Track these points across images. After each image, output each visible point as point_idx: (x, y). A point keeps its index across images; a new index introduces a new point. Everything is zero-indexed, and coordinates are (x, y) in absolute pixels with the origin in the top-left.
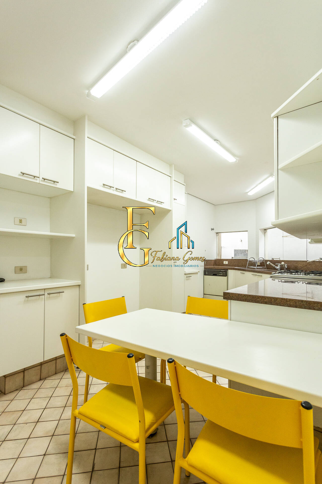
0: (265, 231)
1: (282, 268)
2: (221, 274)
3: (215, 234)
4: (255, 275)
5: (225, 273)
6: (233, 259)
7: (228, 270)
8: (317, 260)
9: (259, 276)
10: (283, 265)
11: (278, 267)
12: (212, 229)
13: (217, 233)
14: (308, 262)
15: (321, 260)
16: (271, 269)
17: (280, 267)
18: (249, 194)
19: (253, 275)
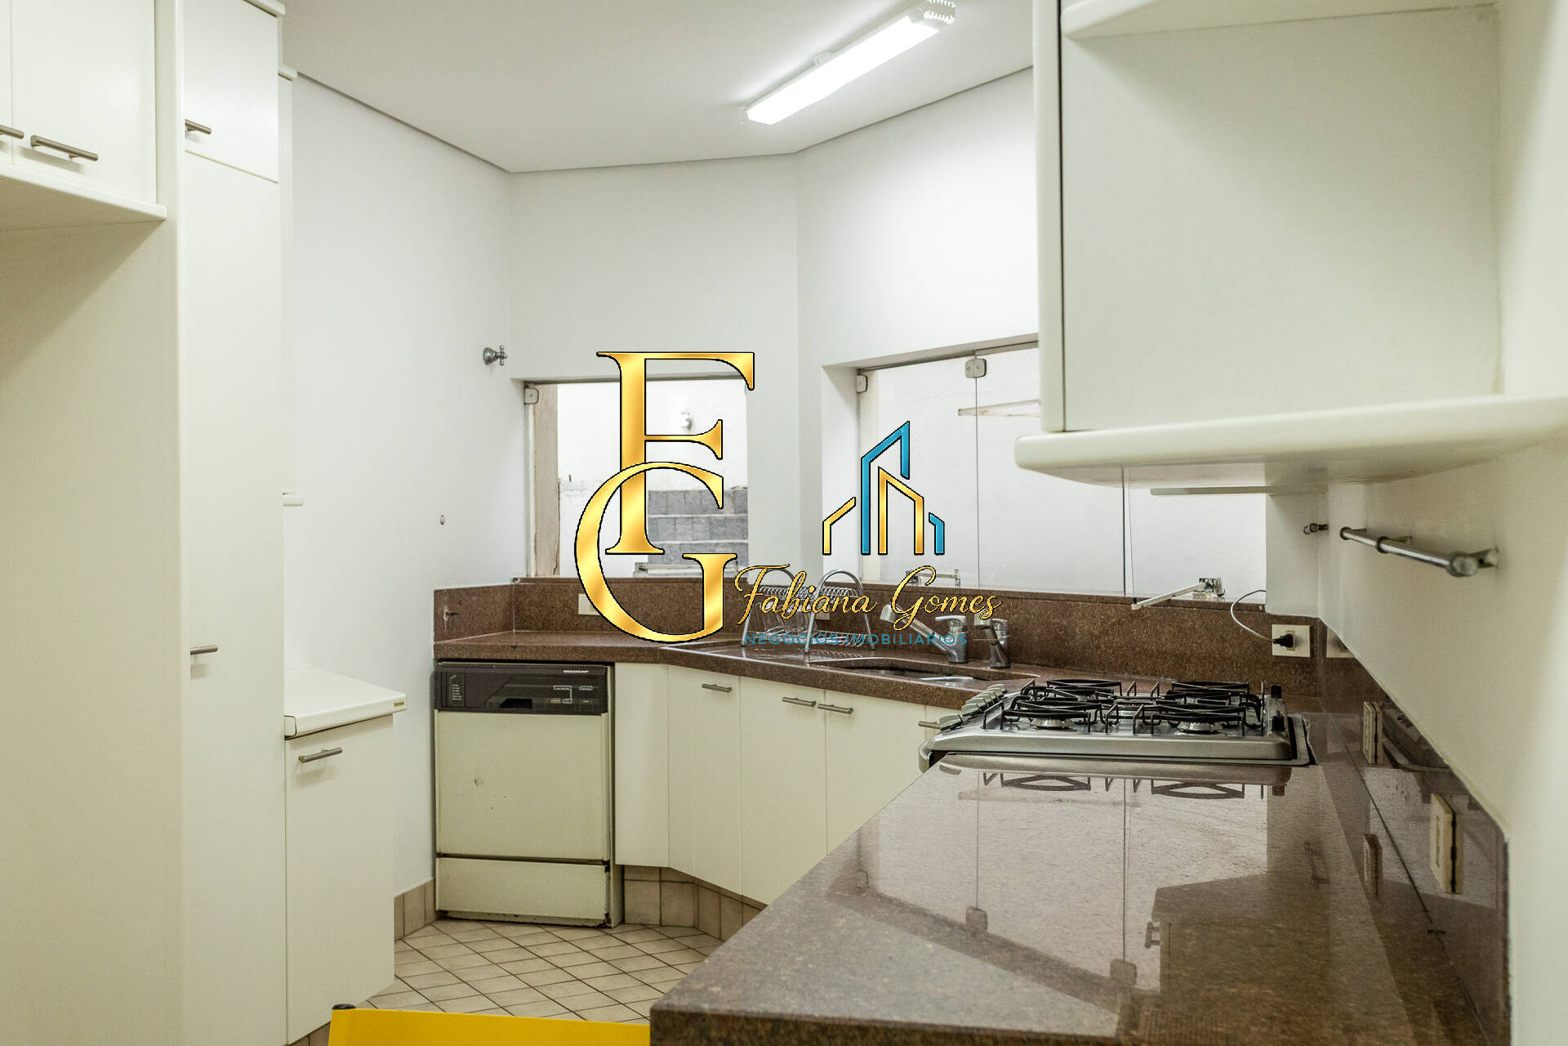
0: (862, 379)
1: (974, 650)
2: (565, 694)
3: (515, 393)
4: (804, 703)
5: (590, 688)
6: (642, 575)
7: (612, 664)
8: (1185, 592)
9: (832, 708)
10: (986, 627)
11: (950, 641)
12: (493, 357)
13: (527, 384)
14: (1134, 607)
15: (1211, 597)
16: (907, 650)
17: (968, 637)
18: (757, 114)
19: (796, 701)
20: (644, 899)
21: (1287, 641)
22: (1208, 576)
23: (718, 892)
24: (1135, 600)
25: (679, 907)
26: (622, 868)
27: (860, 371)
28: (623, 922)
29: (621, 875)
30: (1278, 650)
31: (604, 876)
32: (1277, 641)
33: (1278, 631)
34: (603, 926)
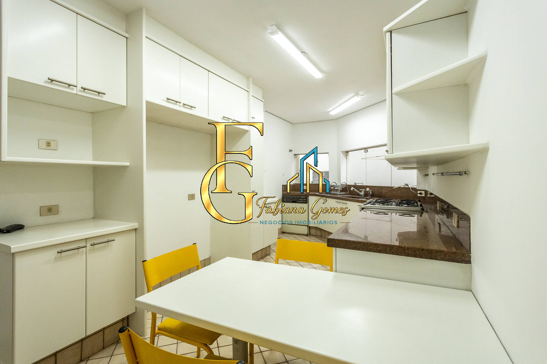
1: (366, 195)
2: (301, 200)
3: (294, 156)
4: (339, 202)
5: (305, 200)
6: (312, 183)
7: (308, 196)
8: (402, 186)
9: (343, 203)
10: (368, 191)
11: (362, 193)
12: (291, 151)
13: (295, 155)
14: (393, 188)
15: (407, 187)
16: (354, 195)
17: (365, 193)
18: (331, 113)
19: (337, 202)
20: (313, 232)
21: (421, 194)
22: (406, 183)
23: (325, 231)
24: (394, 187)
25: (318, 233)
26: (310, 227)
27: (347, 152)
28: (310, 235)
29: (310, 228)
30: (419, 195)
31: (307, 228)
32: (419, 194)
33: (419, 192)
34: (307, 235)
